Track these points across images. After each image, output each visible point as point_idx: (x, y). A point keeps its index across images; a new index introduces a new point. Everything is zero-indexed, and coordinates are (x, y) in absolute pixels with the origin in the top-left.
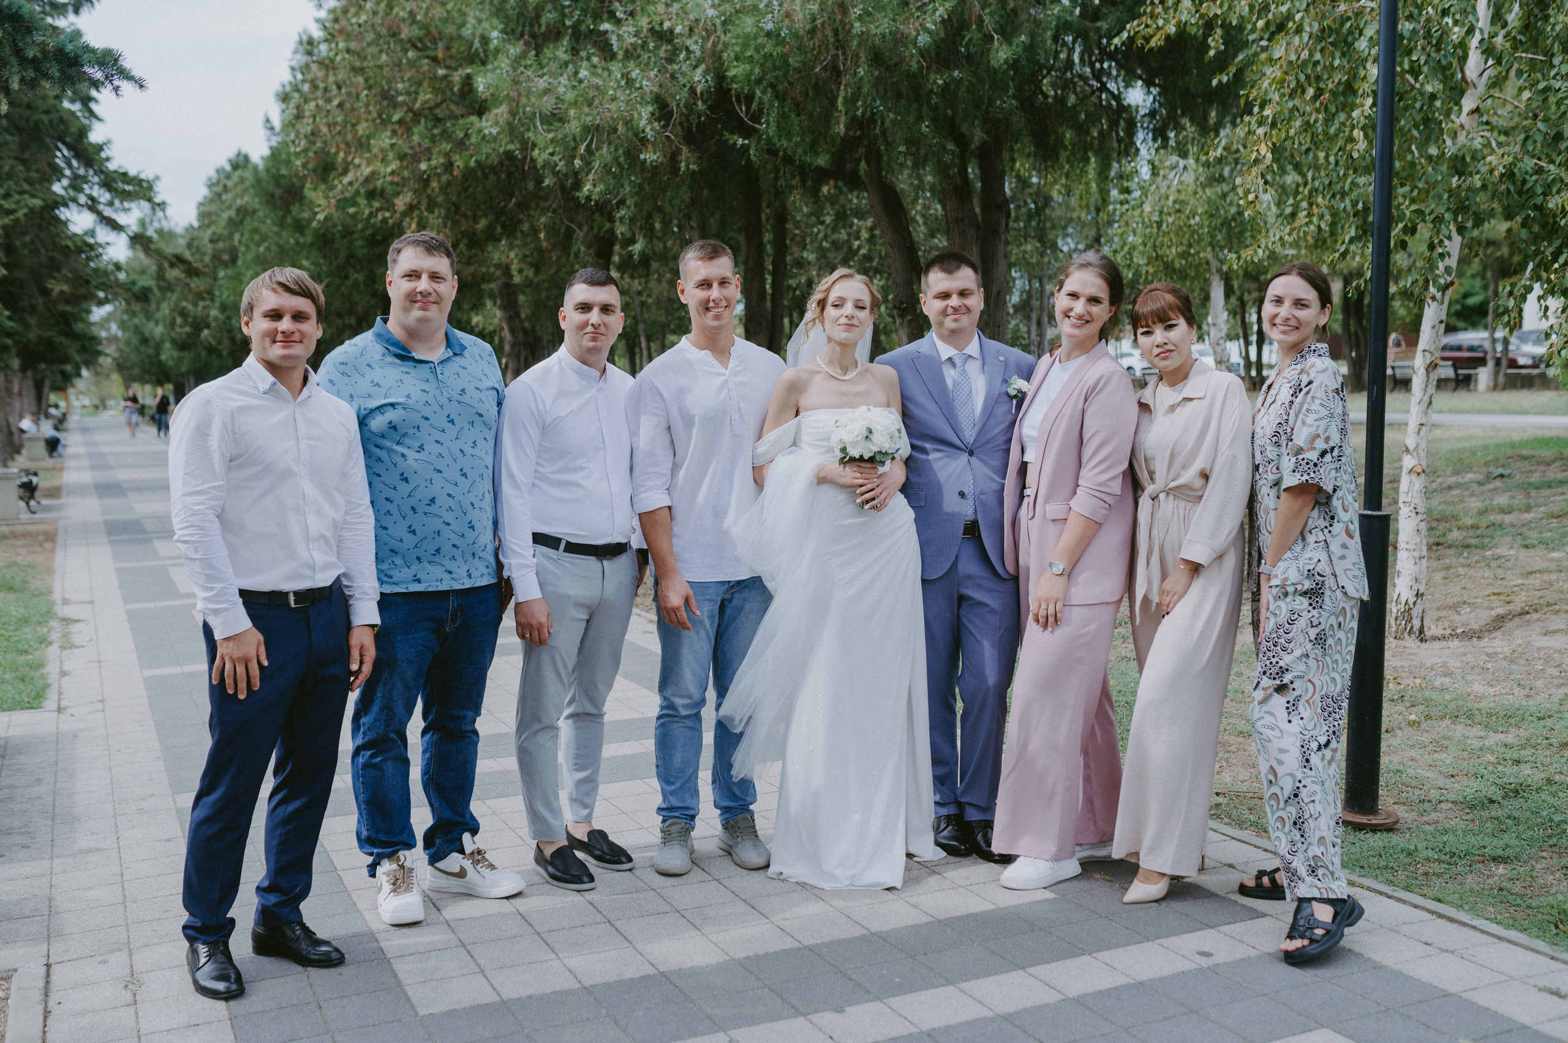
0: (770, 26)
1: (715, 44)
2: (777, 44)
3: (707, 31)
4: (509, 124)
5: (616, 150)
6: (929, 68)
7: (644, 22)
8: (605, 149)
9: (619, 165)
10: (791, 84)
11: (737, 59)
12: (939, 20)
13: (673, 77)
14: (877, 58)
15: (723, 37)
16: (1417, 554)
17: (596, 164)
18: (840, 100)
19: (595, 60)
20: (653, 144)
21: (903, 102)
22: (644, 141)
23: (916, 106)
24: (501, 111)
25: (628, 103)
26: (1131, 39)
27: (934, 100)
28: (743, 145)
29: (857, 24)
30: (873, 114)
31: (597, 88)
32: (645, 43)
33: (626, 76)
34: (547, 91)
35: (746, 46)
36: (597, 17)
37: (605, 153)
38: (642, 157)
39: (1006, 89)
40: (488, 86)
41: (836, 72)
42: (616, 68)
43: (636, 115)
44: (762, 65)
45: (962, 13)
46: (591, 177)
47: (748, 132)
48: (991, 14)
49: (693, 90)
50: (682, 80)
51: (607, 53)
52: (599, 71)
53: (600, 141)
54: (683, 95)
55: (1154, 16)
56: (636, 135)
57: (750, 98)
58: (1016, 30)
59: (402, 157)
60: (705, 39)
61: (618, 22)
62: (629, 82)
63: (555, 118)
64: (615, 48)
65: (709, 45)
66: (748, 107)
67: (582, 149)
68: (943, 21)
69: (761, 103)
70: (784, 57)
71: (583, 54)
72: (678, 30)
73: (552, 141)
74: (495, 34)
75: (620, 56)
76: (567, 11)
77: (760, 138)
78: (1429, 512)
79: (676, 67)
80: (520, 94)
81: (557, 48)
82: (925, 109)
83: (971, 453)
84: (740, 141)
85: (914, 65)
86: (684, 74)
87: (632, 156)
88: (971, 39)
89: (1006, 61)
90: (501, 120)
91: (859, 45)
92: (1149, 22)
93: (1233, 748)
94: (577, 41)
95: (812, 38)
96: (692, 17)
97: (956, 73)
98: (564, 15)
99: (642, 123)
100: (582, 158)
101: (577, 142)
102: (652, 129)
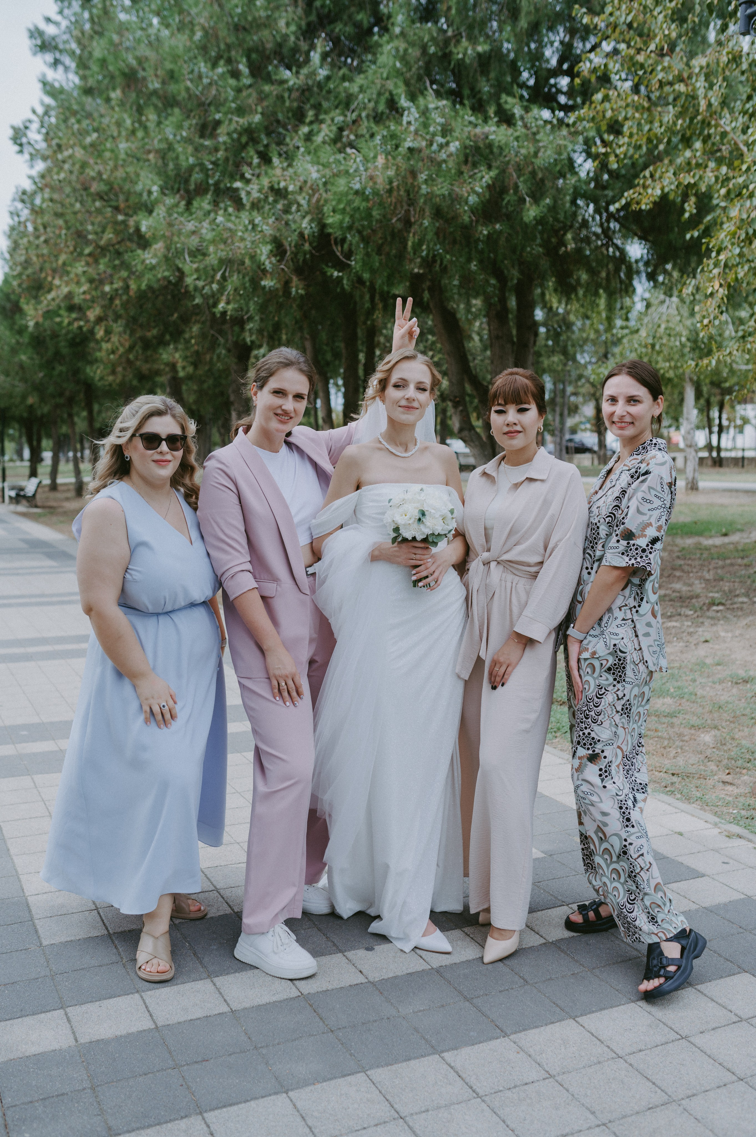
0: (357, 186)
1: (318, 201)
2: (363, 200)
3: (313, 190)
4: (166, 257)
5: (244, 277)
6: (477, 221)
7: (265, 182)
8: (235, 277)
9: (245, 288)
10: (373, 230)
11: (334, 211)
12: (485, 185)
13: (287, 224)
14: (438, 213)
15: (324, 195)
17: (230, 288)
18: (410, 244)
19: (230, 210)
20: (271, 273)
21: (457, 247)
22: (264, 271)
23: (467, 250)
24: (159, 246)
25: (253, 242)
26: (628, 205)
27: (481, 246)
28: (338, 277)
29: (424, 187)
30: (434, 256)
31: (230, 230)
32: (267, 197)
33: (252, 222)
34: (194, 233)
35: (339, 201)
36: (232, 178)
37: (235, 279)
38: (263, 283)
39: (534, 239)
40: (149, 227)
41: (408, 223)
42: (245, 217)
43: (259, 252)
44: (352, 216)
45: (503, 182)
46: (224, 298)
47: (342, 266)
48: (525, 182)
49: (301, 235)
50: (293, 226)
51: (239, 204)
52: (233, 218)
53: (231, 270)
54: (295, 237)
55: (645, 187)
56: (259, 267)
57: (344, 240)
58: (543, 195)
59: (91, 281)
60: (311, 196)
61: (248, 181)
62: (254, 226)
63: (199, 253)
64: (245, 201)
65: (314, 200)
66: (342, 247)
67: (218, 276)
68: (488, 186)
69: (351, 244)
70: (369, 210)
71: (222, 205)
72: (291, 188)
73: (197, 270)
74: (155, 188)
75: (248, 206)
76: (210, 172)
77: (350, 272)
79: (290, 217)
80: (173, 235)
81: (203, 201)
82: (473, 252)
84: (336, 274)
85: (466, 219)
86: (295, 222)
87: (255, 282)
88: (509, 201)
89: (535, 218)
90: (160, 254)
91: (425, 203)
92: (642, 191)
93: (686, 738)
94: (218, 196)
95: (390, 196)
96: (302, 179)
97: (498, 226)
98: (207, 176)
99: (263, 258)
100: (219, 283)
101: (215, 271)
102: (270, 263)
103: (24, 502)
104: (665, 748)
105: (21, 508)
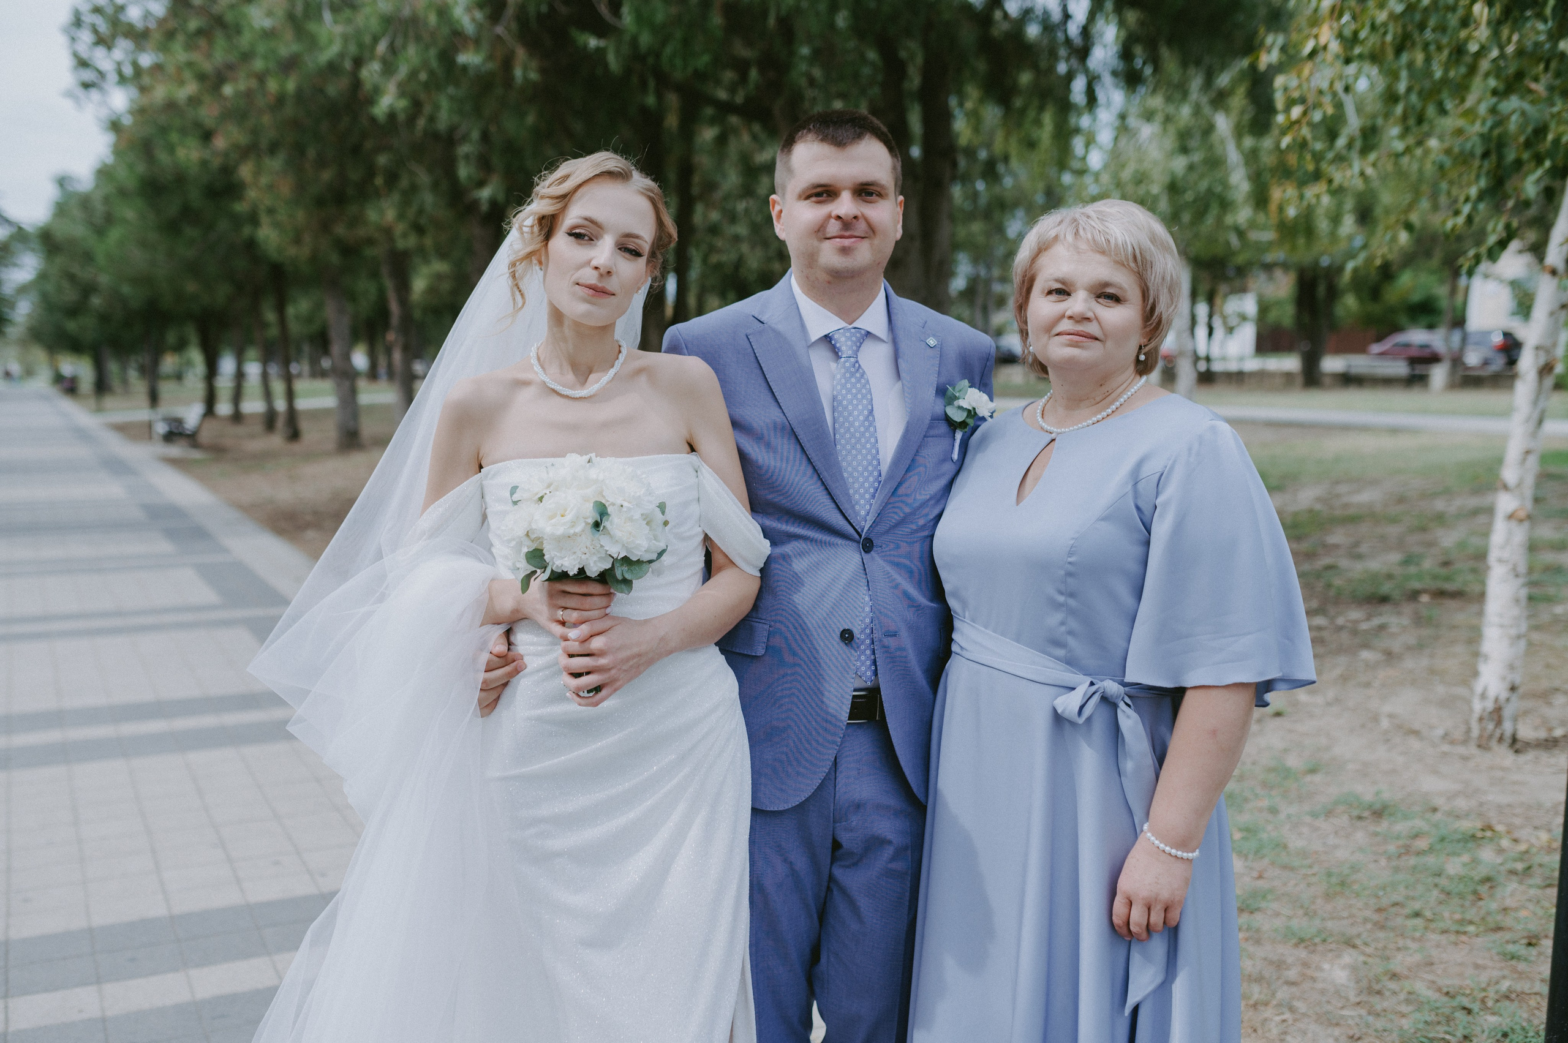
4: (289, 16)
5: (426, 49)
8: (412, 49)
9: (432, 73)
16: (1513, 632)
17: (400, 69)
20: (477, 42)
22: (461, 37)
28: (597, 48)
37: (412, 53)
38: (461, 59)
46: (394, 88)
47: (604, 29)
53: (406, 36)
56: (453, 29)
59: (201, 77)
67: (382, 47)
73: (343, 37)
77: (621, 39)
78: (1531, 570)
83: (868, 546)
84: (593, 42)
87: (447, 57)
90: (278, 11)
93: (1292, 974)
99: (459, 11)
101: (376, 40)
102: (473, 20)
103: (183, 442)
104: (1255, 1006)
105: (175, 450)
